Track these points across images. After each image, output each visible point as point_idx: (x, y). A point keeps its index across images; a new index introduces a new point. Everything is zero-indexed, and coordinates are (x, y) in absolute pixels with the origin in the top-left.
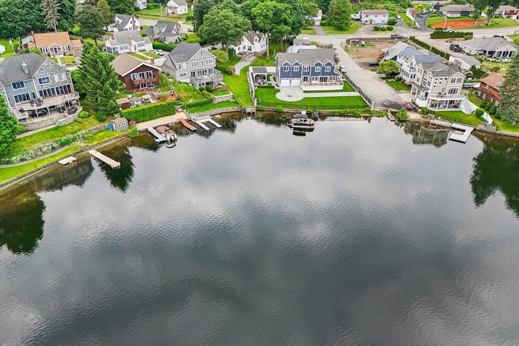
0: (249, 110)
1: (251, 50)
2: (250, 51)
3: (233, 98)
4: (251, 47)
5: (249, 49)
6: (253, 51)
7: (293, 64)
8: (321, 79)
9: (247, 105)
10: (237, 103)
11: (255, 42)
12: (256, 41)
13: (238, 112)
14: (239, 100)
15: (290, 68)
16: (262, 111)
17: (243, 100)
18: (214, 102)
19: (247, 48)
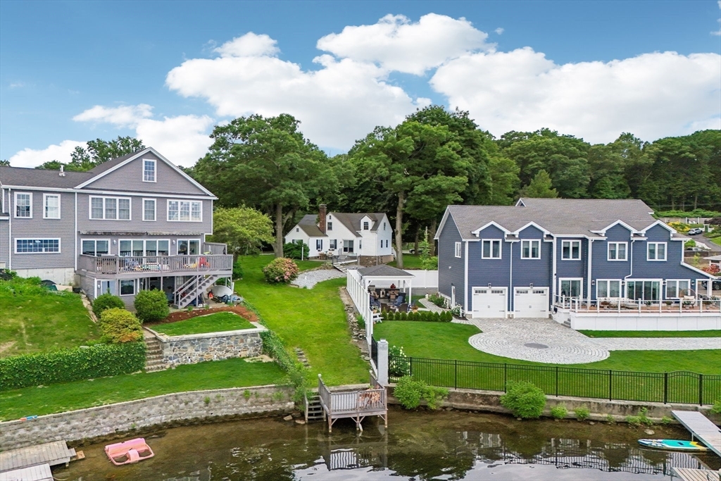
0: (341, 404)
1: (351, 250)
2: (350, 254)
3: (267, 349)
4: (351, 242)
5: (345, 250)
6: (357, 252)
7: (516, 233)
8: (635, 292)
9: (332, 378)
10: (278, 368)
11: (363, 232)
12: (366, 228)
13: (278, 416)
14: (294, 357)
15: (506, 245)
16: (423, 409)
17: (312, 355)
18: (151, 366)
19: (340, 246)
